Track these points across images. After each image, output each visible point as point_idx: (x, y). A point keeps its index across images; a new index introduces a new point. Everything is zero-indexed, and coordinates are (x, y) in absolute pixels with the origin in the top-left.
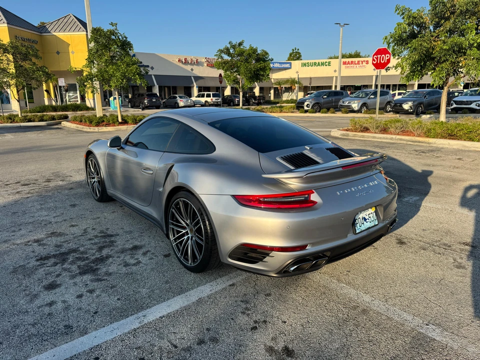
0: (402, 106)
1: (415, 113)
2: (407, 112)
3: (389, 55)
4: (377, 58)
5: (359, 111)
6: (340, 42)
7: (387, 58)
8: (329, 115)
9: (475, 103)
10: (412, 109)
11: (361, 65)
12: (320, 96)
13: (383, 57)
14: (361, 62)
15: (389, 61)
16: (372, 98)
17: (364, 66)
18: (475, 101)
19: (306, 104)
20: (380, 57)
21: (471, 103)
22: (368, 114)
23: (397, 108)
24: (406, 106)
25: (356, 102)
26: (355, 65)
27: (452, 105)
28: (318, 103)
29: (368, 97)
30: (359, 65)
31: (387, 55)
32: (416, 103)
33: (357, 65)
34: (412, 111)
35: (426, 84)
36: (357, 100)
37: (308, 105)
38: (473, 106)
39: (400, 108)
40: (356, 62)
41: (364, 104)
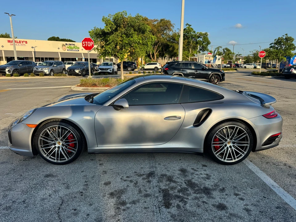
0: (74, 71)
1: (82, 75)
2: (77, 75)
3: (92, 42)
4: (85, 43)
5: (49, 75)
6: (11, 26)
7: (91, 44)
8: (30, 77)
9: (109, 70)
10: (80, 73)
11: (22, 43)
12: (17, 64)
13: (89, 43)
14: (21, 42)
15: (93, 46)
16: (55, 66)
17: (24, 45)
18: (109, 69)
19: (7, 70)
20: (87, 43)
21: (108, 69)
22: (58, 76)
23: (71, 72)
24: (77, 71)
25: (46, 69)
26: (18, 44)
27: (98, 71)
28: (16, 69)
29: (53, 65)
30: (21, 44)
31: (91, 42)
32: (82, 69)
33: (20, 44)
34: (80, 74)
35: (64, 58)
36: (47, 67)
37: (8, 70)
38: (108, 71)
39: (73, 72)
40: (18, 42)
41: (52, 70)
